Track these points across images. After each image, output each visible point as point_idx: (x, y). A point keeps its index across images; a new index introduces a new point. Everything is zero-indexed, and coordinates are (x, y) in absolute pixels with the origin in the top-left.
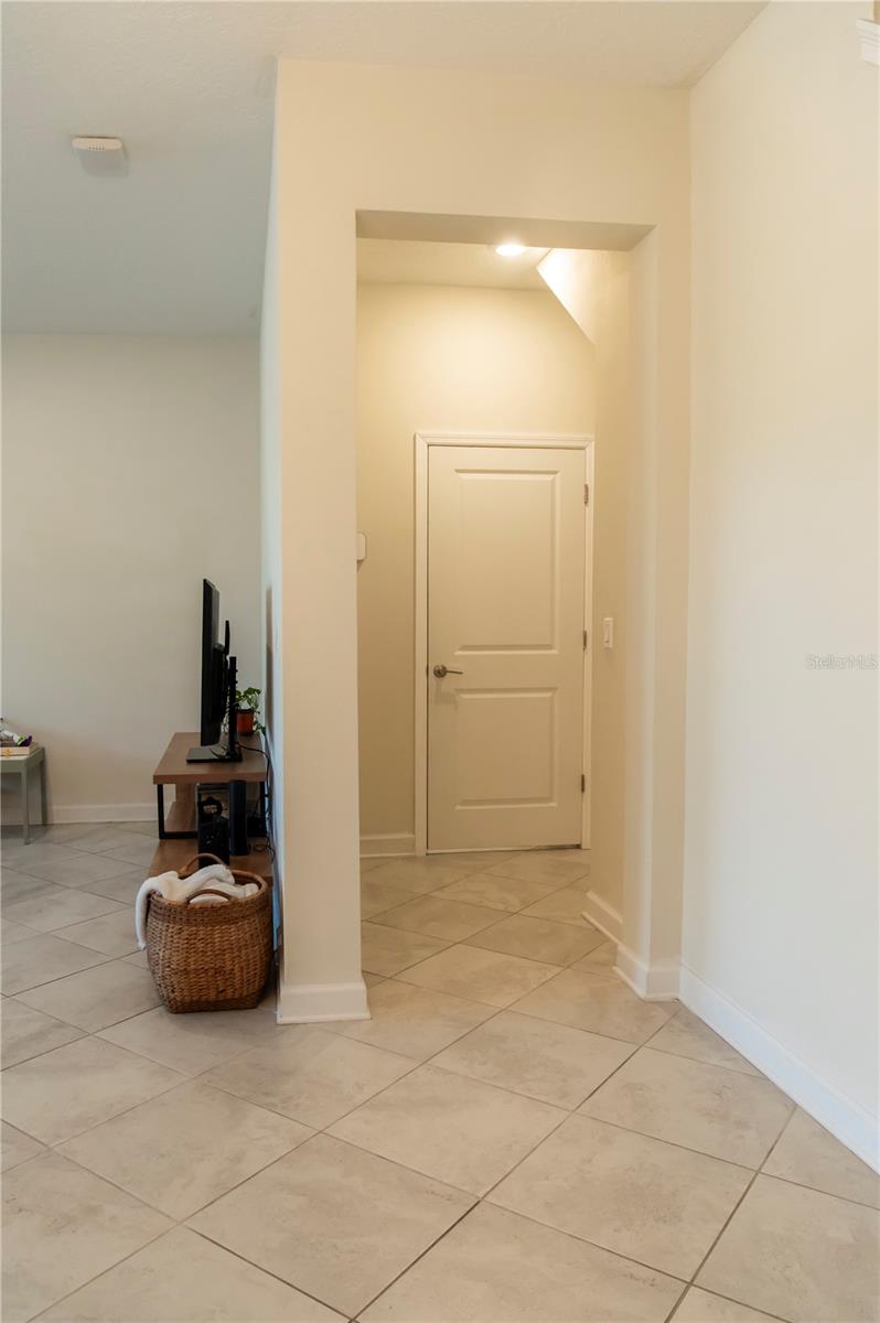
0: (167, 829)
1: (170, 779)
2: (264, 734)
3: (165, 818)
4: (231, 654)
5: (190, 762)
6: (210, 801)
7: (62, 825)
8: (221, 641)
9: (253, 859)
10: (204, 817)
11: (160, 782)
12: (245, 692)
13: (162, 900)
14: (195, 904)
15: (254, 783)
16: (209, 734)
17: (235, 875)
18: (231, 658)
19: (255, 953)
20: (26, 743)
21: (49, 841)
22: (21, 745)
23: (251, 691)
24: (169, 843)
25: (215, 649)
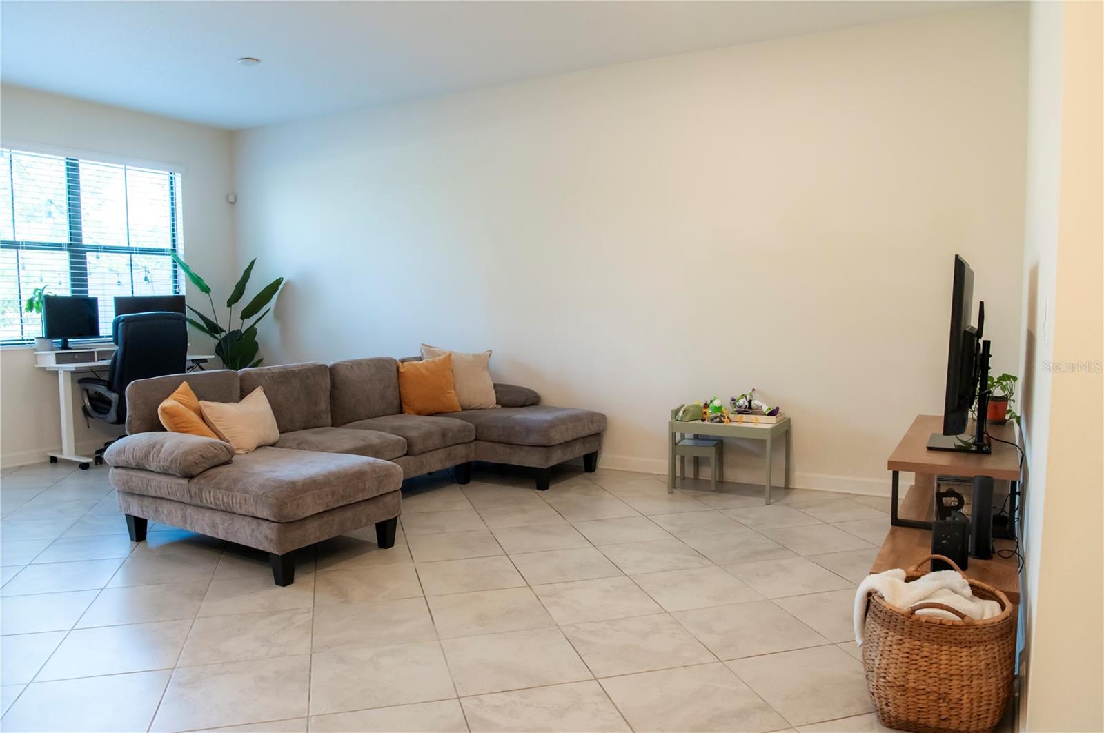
0: (900, 516)
1: (908, 467)
2: (1019, 424)
3: (900, 503)
4: (985, 337)
5: (930, 449)
6: (951, 493)
7: (801, 489)
8: (974, 323)
9: (995, 565)
10: (943, 511)
11: (896, 470)
12: (1000, 379)
13: (883, 604)
14: (920, 616)
15: (1004, 482)
16: (953, 422)
17: (972, 586)
18: (984, 342)
19: (990, 686)
20: (773, 413)
21: (788, 505)
22: (769, 414)
23: (1005, 377)
24: (901, 531)
25: (965, 331)
